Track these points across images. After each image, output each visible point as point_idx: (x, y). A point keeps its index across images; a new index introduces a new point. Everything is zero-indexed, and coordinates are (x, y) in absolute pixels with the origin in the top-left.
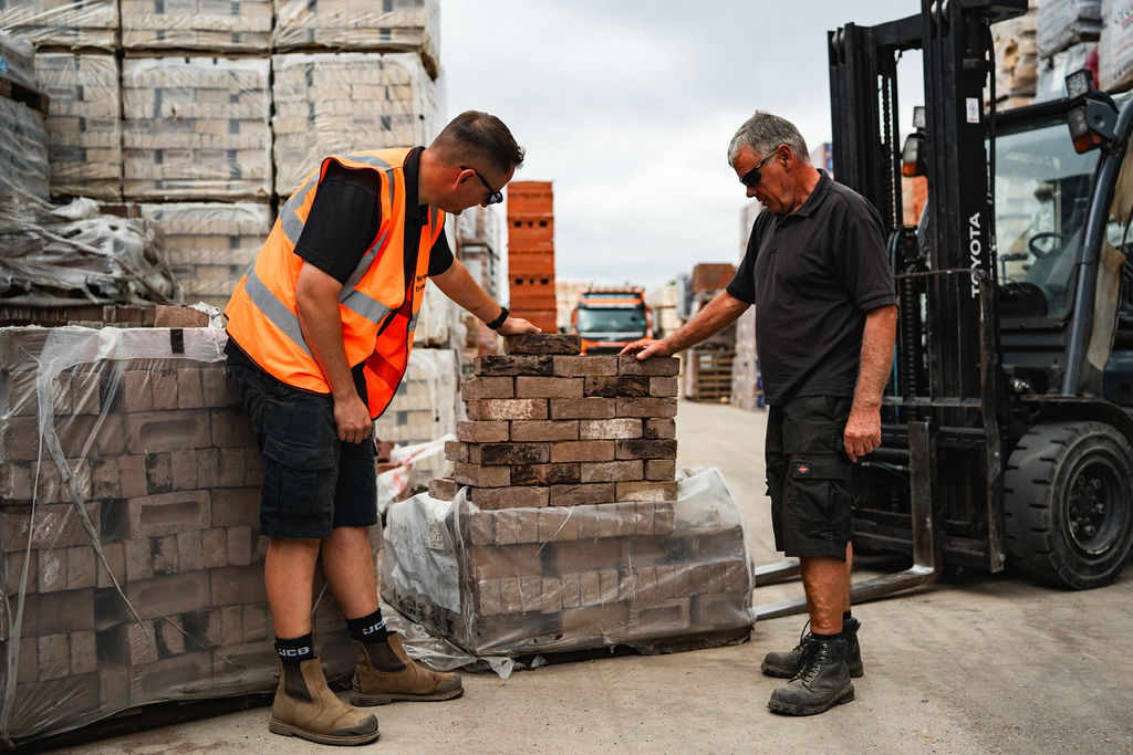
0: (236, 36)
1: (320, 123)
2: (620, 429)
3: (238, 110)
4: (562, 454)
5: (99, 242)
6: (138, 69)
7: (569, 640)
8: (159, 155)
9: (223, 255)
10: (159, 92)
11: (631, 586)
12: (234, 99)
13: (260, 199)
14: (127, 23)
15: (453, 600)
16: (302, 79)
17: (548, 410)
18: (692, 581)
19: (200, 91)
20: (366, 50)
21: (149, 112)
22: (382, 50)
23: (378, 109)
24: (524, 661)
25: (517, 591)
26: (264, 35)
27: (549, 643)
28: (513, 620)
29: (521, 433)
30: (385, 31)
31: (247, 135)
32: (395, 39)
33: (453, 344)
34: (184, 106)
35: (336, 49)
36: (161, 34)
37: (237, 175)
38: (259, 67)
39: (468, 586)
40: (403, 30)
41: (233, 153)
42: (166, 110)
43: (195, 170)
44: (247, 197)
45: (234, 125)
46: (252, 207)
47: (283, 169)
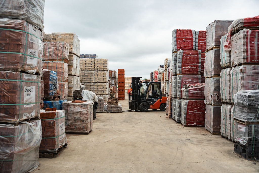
0: (91, 69)
1: (98, 76)
2: (115, 102)
3: (91, 75)
4: (112, 103)
5: (82, 87)
6: (83, 71)
7: (112, 112)
8: (85, 78)
9: (90, 87)
10: (85, 73)
11: (115, 109)
12: (91, 74)
13: (93, 82)
14: (83, 68)
15: (107, 109)
16: (97, 72)
17: (112, 101)
18: (119, 109)
19: (88, 73)
20: (102, 70)
21: (84, 75)
22: (103, 70)
23: (103, 75)
24: (110, 112)
25: (110, 109)
26: (94, 69)
27: (111, 112)
28: (110, 110)
29: (110, 102)
30: (104, 69)
31: (92, 77)
32: (104, 70)
33: (109, 94)
34: (87, 75)
35: (100, 70)
36: (85, 69)
37: (91, 80)
38: (93, 71)
39: (108, 109)
40: (105, 69)
41: (91, 78)
42: (85, 75)
43: (88, 80)
44: (92, 82)
45: (91, 76)
46: (92, 83)
47: (95, 80)
